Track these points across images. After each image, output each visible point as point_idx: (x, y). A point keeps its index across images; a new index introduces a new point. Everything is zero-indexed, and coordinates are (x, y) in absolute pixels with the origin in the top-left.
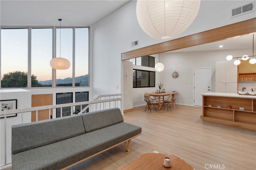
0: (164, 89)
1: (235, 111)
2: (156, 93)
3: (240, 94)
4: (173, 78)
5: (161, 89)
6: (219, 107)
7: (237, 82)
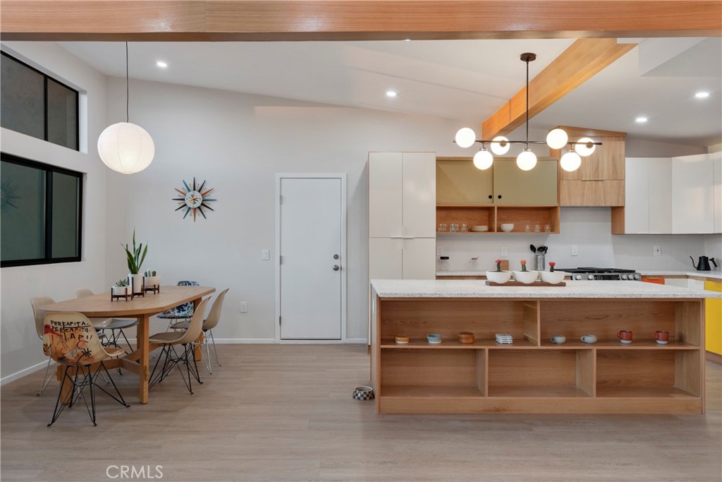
0: (154, 274)
1: (490, 350)
2: (113, 296)
3: (493, 284)
4: (182, 212)
5: (141, 274)
6: (434, 342)
7: (435, 236)
